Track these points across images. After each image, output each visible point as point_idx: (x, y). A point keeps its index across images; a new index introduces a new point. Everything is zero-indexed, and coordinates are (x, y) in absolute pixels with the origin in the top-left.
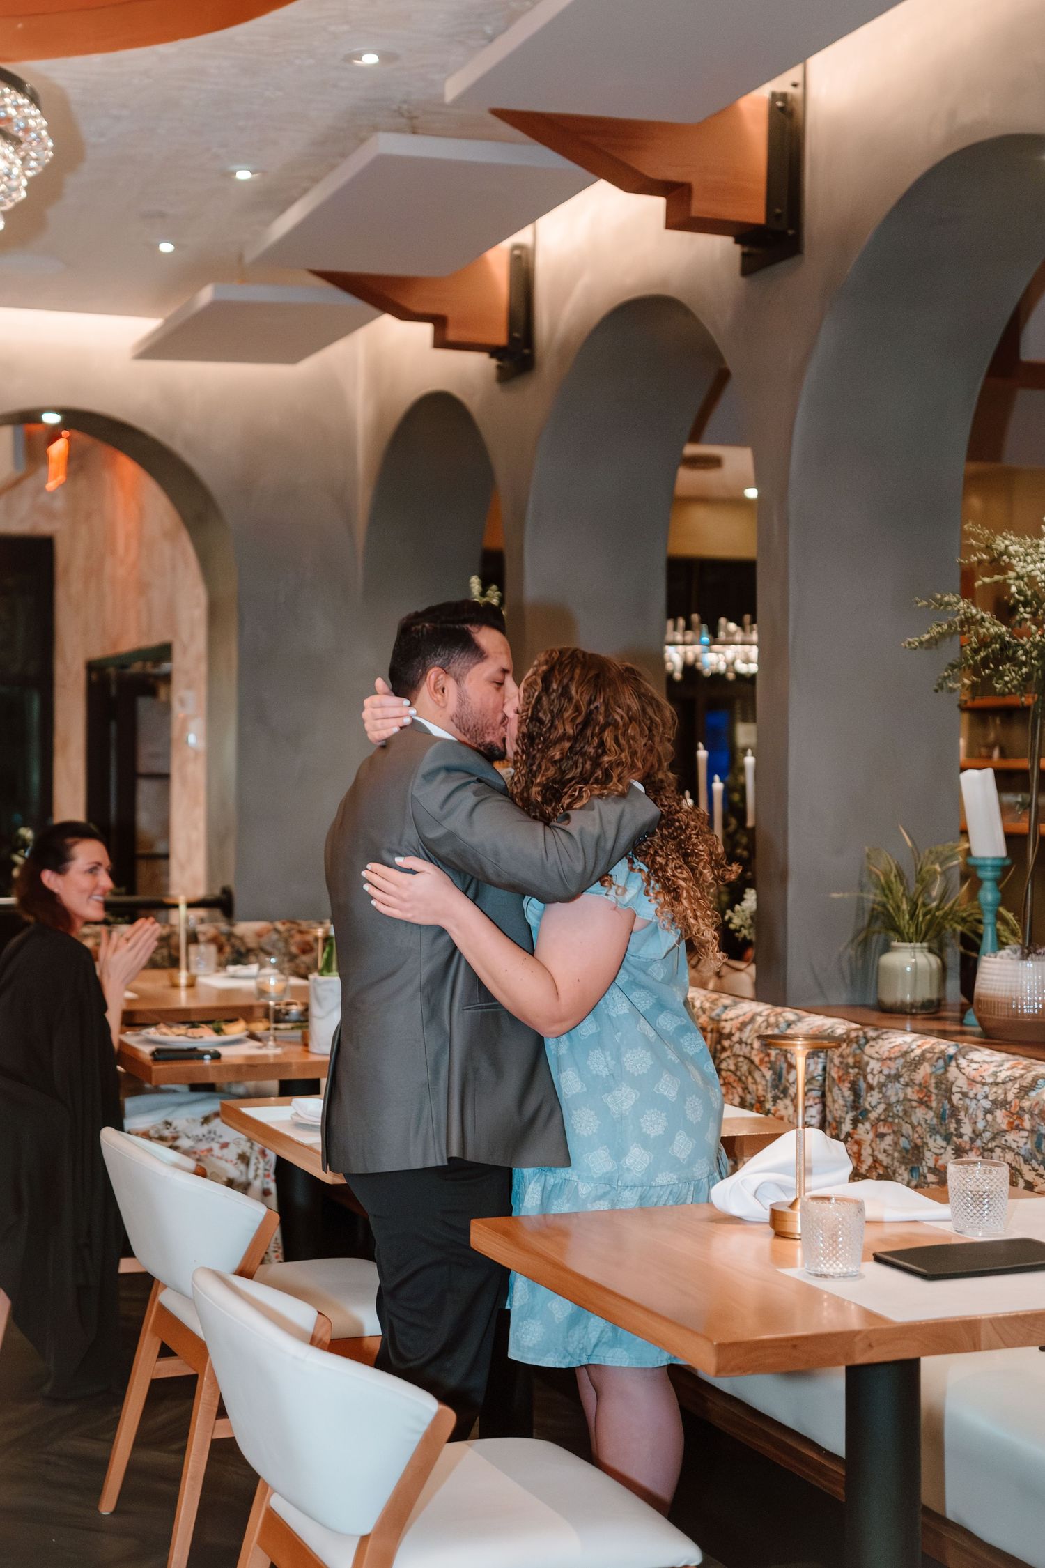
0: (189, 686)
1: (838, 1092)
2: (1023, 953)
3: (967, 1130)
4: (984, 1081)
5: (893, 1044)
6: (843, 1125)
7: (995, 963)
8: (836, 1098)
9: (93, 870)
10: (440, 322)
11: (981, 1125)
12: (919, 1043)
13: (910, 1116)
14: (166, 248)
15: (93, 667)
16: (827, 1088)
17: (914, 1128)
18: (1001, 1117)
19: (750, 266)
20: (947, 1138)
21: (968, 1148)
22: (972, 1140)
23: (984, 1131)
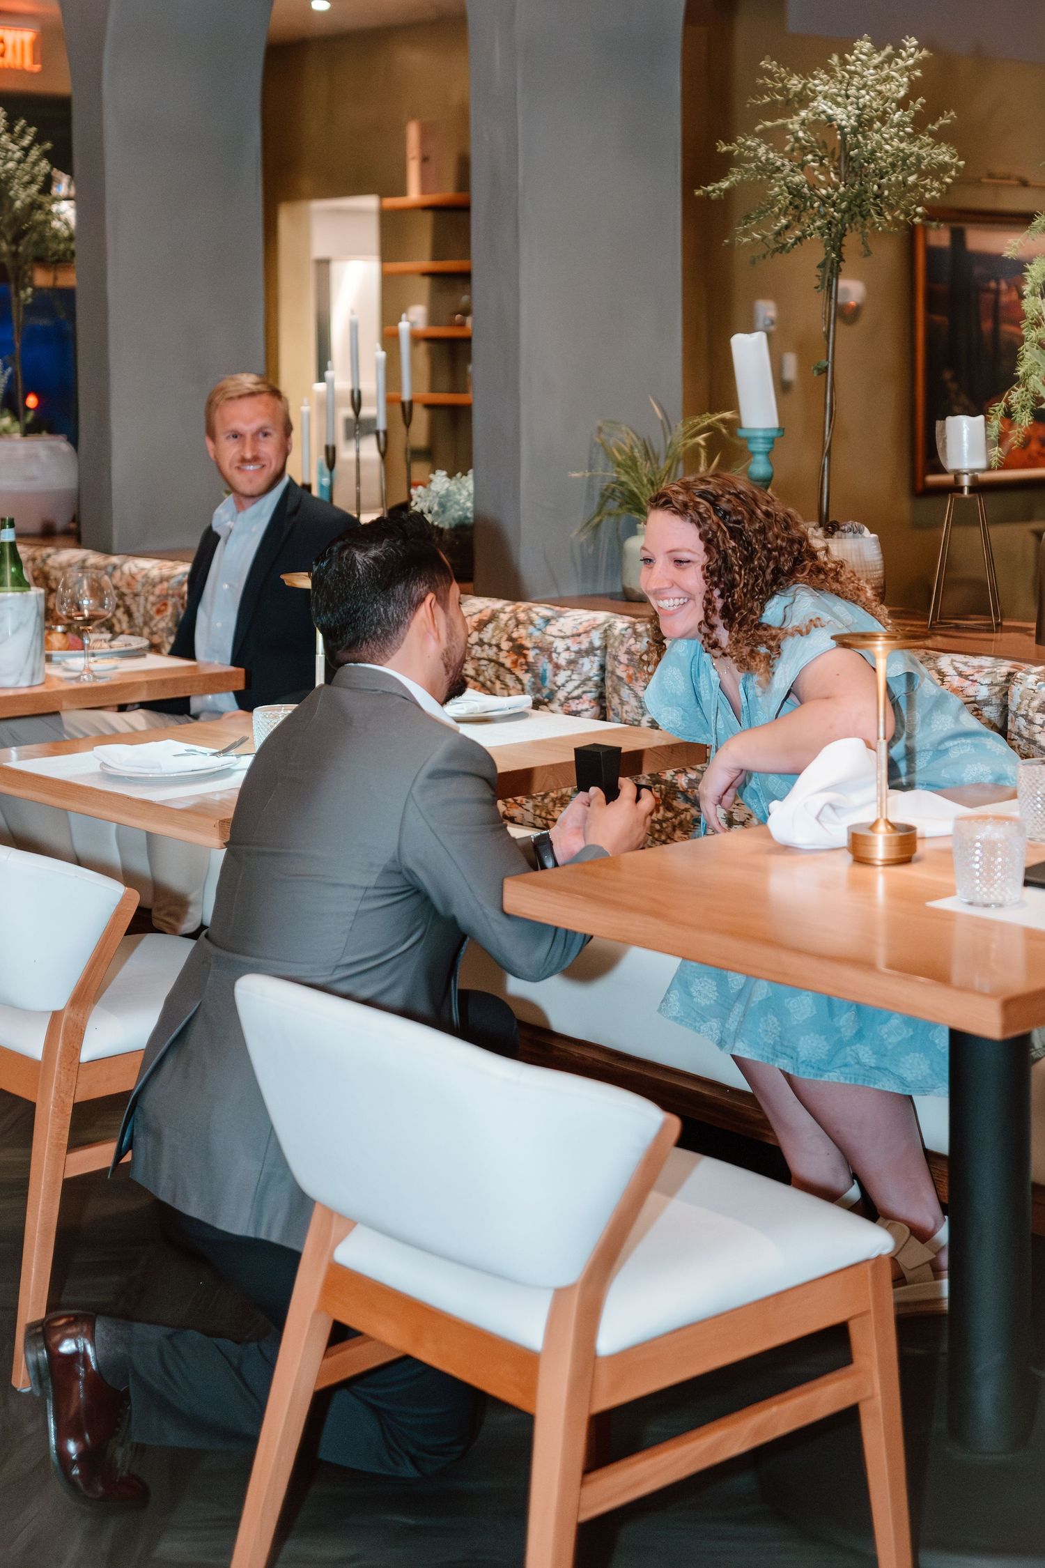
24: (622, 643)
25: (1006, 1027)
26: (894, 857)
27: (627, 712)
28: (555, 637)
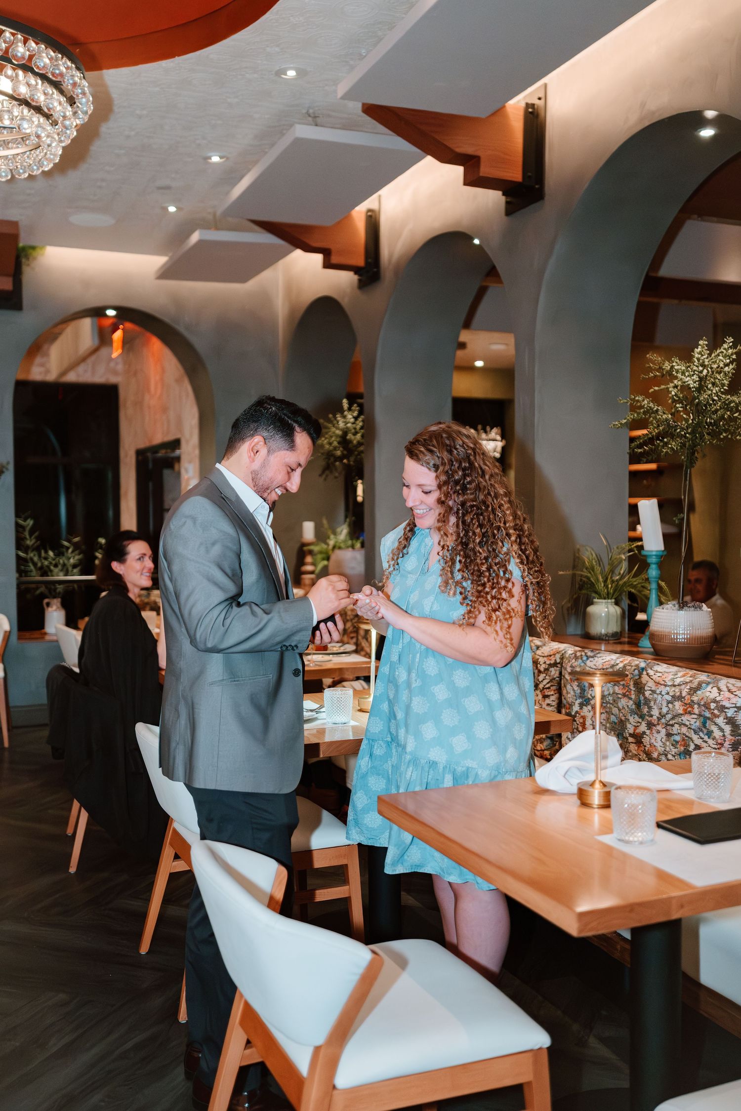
0: (190, 462)
1: (570, 687)
2: (680, 606)
3: (655, 712)
4: (666, 684)
5: (605, 660)
6: (574, 707)
7: (664, 612)
8: (569, 691)
9: (141, 558)
10: (326, 253)
11: (665, 710)
12: (621, 660)
13: (617, 703)
14: (172, 209)
15: (141, 454)
16: (563, 685)
17: (619, 710)
18: (678, 707)
19: (511, 209)
20: (642, 717)
21: (656, 723)
22: (659, 719)
23: (667, 714)
24: (569, 661)
25: (580, 931)
26: (602, 803)
27: (569, 698)
28: (540, 656)
